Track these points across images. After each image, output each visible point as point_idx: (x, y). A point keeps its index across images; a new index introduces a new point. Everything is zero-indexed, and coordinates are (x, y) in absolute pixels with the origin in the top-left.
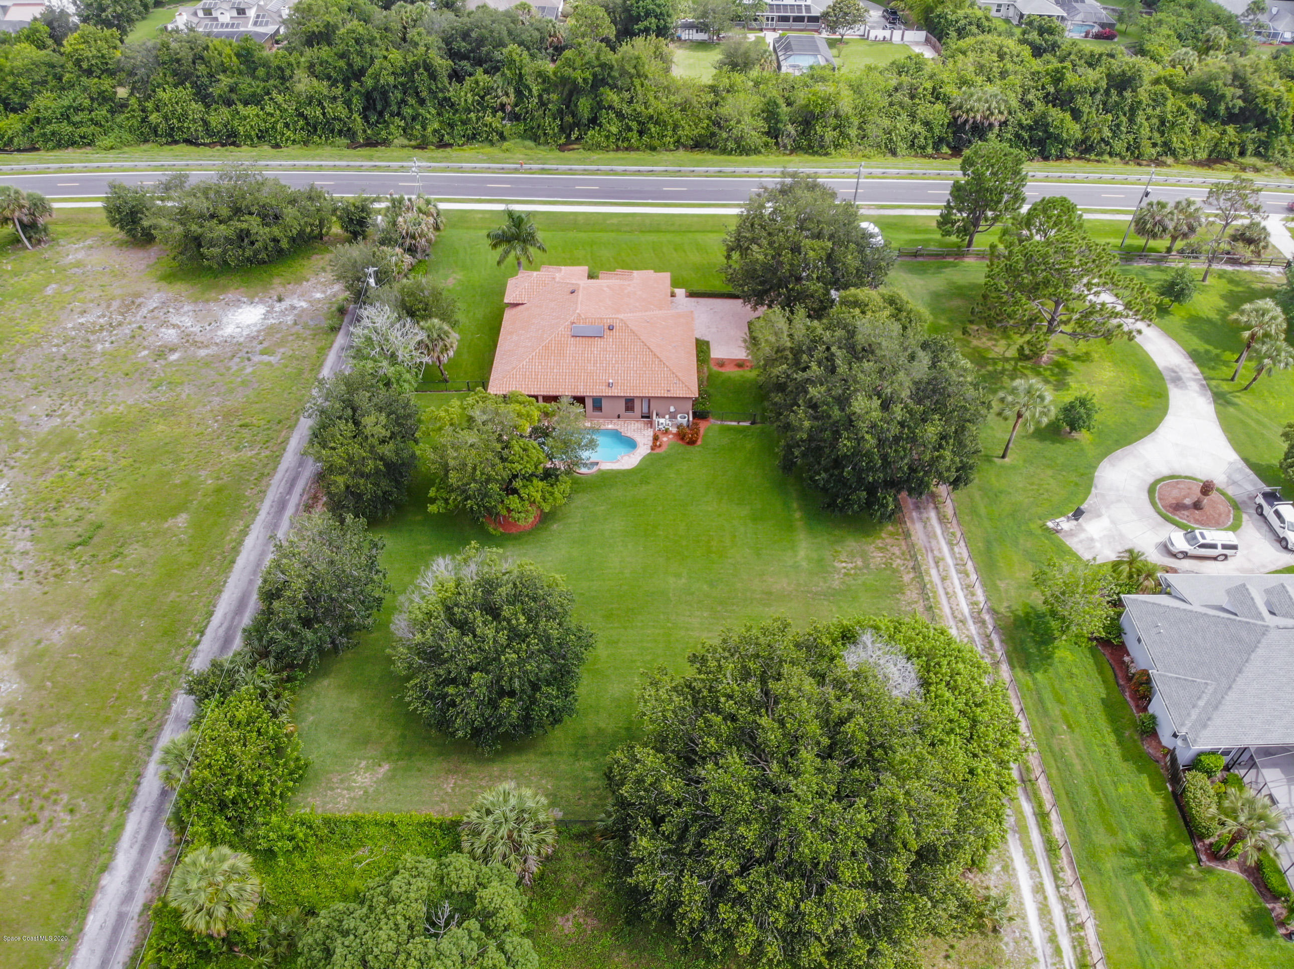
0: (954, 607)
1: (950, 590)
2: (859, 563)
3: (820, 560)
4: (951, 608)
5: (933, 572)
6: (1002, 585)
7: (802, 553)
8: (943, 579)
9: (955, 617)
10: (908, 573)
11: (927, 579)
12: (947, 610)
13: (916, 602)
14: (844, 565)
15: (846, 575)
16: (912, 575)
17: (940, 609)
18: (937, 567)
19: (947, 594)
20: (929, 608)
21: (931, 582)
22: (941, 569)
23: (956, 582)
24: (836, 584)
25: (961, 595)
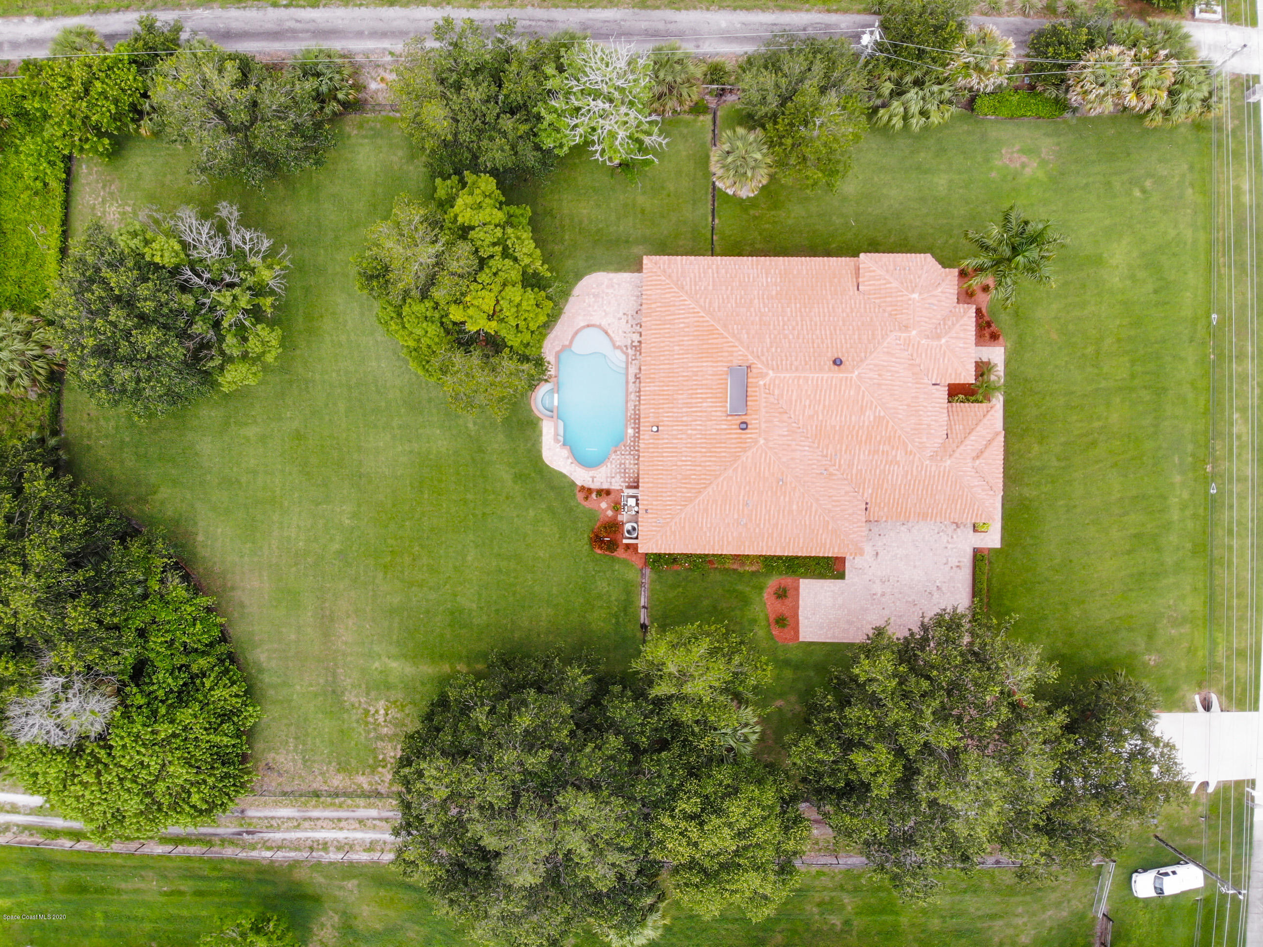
0: (319, 823)
1: (343, 824)
2: (385, 730)
3: (388, 687)
4: (318, 819)
5: (373, 813)
6: (351, 884)
7: (394, 664)
8: (361, 821)
9: (305, 819)
10: (370, 784)
11: (361, 802)
12: (315, 814)
13: (325, 782)
14: (382, 712)
15: (367, 712)
16: (366, 787)
17: (315, 807)
18: (381, 819)
19: (339, 820)
20: (317, 794)
21: (358, 807)
22: (377, 822)
23: (359, 835)
24: (350, 697)
25: (341, 835)
